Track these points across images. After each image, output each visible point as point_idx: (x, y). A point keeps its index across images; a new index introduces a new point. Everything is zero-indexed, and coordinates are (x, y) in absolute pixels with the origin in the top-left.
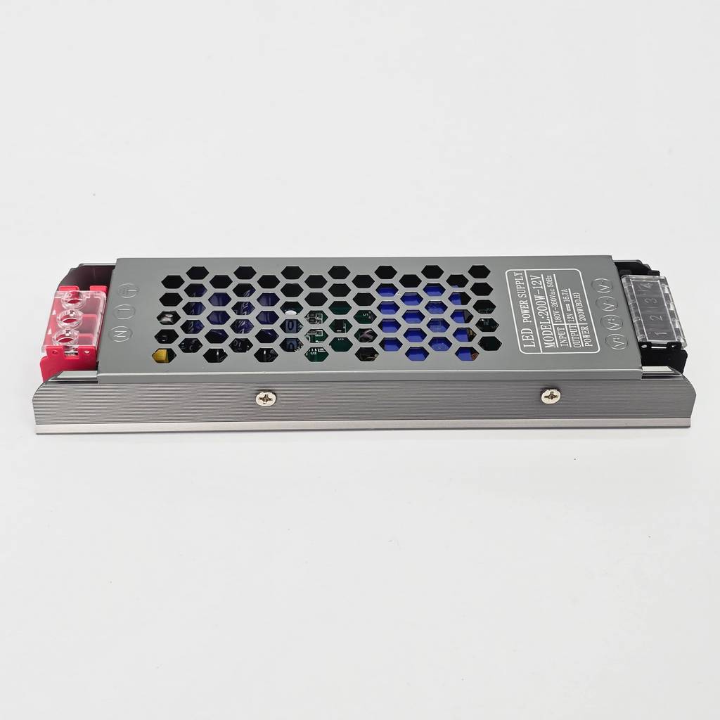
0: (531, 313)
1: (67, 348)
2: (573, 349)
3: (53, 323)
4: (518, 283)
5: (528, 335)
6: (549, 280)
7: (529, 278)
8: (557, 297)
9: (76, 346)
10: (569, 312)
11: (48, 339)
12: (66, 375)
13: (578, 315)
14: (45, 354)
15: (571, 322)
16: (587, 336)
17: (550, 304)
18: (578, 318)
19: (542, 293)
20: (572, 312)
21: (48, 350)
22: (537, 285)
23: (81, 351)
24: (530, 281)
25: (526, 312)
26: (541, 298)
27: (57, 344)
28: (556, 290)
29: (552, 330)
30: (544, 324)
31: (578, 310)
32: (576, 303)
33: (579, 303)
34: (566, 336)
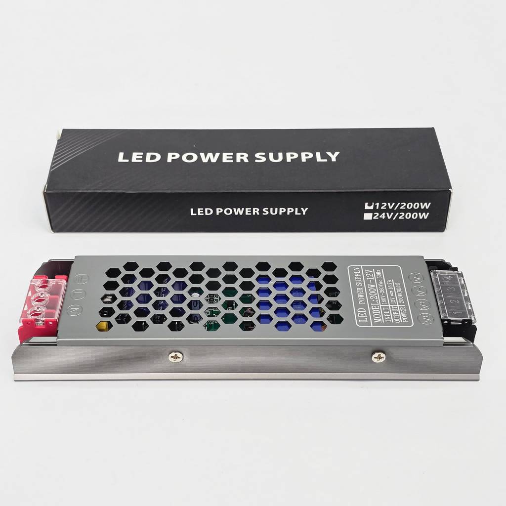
0: (365, 297)
1: (37, 320)
2: (394, 324)
3: (28, 301)
4: (356, 275)
5: (362, 313)
6: (378, 273)
7: (364, 271)
8: (384, 286)
9: (44, 319)
10: (392, 297)
11: (24, 313)
12: (35, 339)
13: (398, 299)
14: (21, 324)
15: (393, 304)
16: (404, 315)
17: (379, 291)
18: (398, 301)
19: (373, 283)
20: (394, 297)
21: (24, 322)
22: (370, 277)
23: (46, 322)
24: (365, 274)
25: (361, 296)
26: (372, 286)
27: (30, 317)
28: (383, 281)
29: (380, 310)
30: (374, 306)
31: (399, 295)
32: (398, 290)
33: (400, 290)
34: (389, 314)
